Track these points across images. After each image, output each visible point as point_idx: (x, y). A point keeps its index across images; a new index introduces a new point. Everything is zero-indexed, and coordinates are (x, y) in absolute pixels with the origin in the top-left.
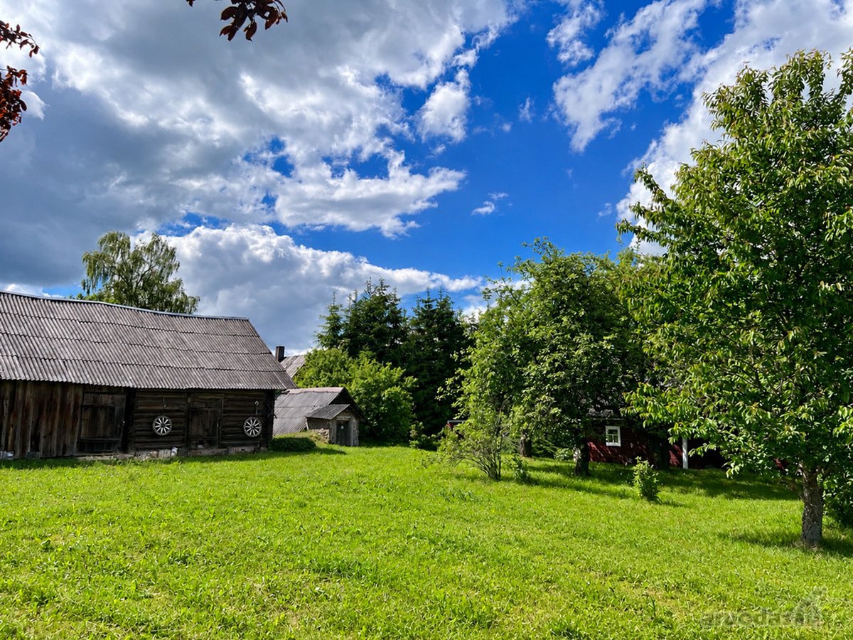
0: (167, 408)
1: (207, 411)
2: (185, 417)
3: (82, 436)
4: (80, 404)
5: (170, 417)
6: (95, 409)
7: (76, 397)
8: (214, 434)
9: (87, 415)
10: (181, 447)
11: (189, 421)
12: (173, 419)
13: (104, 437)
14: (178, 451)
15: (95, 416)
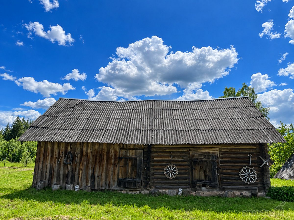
0: (174, 159)
1: (206, 162)
2: (189, 166)
3: (120, 177)
4: (118, 157)
5: (176, 165)
6: (126, 159)
7: (116, 152)
8: (214, 179)
9: (122, 163)
10: (185, 188)
11: (192, 169)
12: (179, 167)
13: (131, 178)
14: (183, 191)
15: (126, 164)
